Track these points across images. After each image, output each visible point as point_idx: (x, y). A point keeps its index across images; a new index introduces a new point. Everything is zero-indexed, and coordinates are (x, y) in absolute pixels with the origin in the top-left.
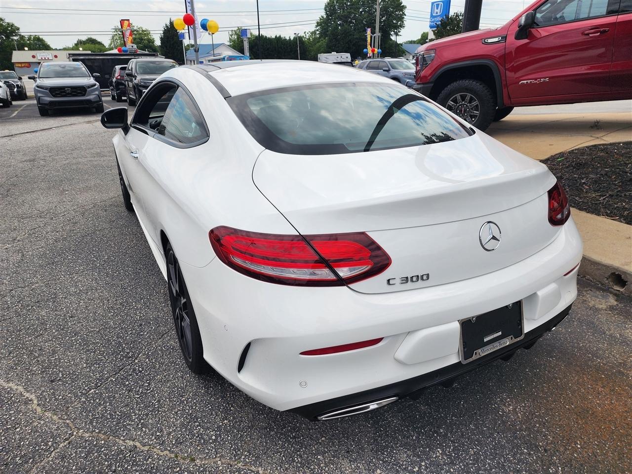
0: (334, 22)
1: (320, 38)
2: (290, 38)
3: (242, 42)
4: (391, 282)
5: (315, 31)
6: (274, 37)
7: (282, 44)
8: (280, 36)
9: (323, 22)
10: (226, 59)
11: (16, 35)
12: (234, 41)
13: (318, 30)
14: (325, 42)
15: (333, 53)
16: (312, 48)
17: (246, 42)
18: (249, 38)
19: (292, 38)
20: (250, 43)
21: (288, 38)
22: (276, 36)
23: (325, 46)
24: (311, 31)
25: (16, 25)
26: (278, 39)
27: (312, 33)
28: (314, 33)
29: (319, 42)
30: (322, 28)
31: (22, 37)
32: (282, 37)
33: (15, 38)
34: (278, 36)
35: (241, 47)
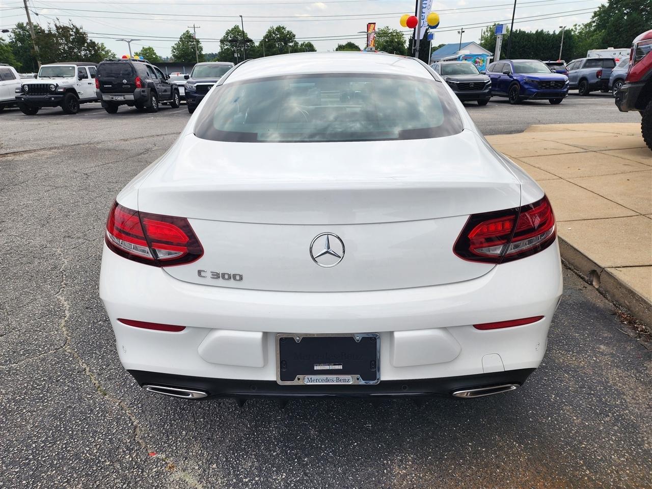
0: (619, 10)
1: (595, 30)
2: (554, 32)
3: (495, 39)
4: (203, 274)
5: (591, 23)
6: (534, 33)
7: (543, 39)
8: (542, 31)
9: (604, 11)
10: (461, 58)
11: (292, 42)
12: (486, 39)
13: (594, 22)
14: (600, 35)
15: (609, 49)
16: (581, 44)
17: (500, 38)
18: (504, 35)
19: (557, 33)
20: (503, 40)
21: (551, 33)
22: (537, 32)
23: (601, 41)
24: (585, 23)
25: (294, 33)
26: (540, 35)
27: (586, 26)
28: (589, 25)
29: (592, 36)
30: (601, 19)
31: (296, 44)
32: (544, 31)
33: (291, 44)
34: (539, 31)
35: (492, 45)
